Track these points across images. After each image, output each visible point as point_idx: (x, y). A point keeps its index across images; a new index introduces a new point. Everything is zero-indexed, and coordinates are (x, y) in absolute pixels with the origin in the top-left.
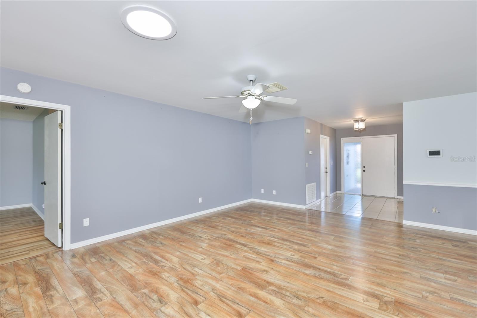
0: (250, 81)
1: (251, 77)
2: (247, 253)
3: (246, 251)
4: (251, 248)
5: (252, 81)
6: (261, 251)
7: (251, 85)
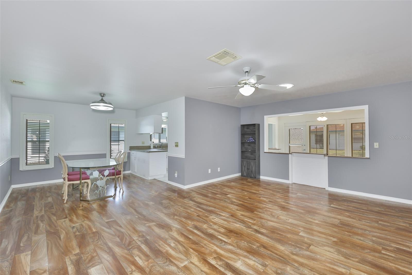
0: (246, 72)
1: (247, 69)
2: (253, 223)
3: (254, 224)
4: (249, 227)
5: (247, 72)
6: (240, 224)
7: (247, 76)
